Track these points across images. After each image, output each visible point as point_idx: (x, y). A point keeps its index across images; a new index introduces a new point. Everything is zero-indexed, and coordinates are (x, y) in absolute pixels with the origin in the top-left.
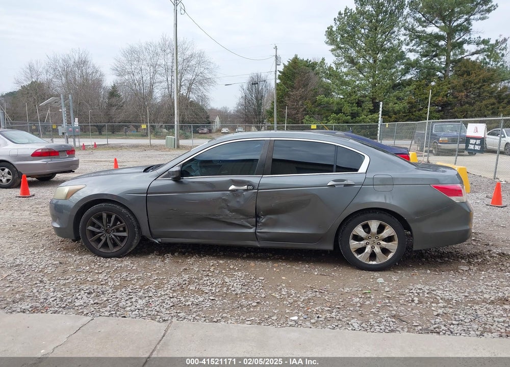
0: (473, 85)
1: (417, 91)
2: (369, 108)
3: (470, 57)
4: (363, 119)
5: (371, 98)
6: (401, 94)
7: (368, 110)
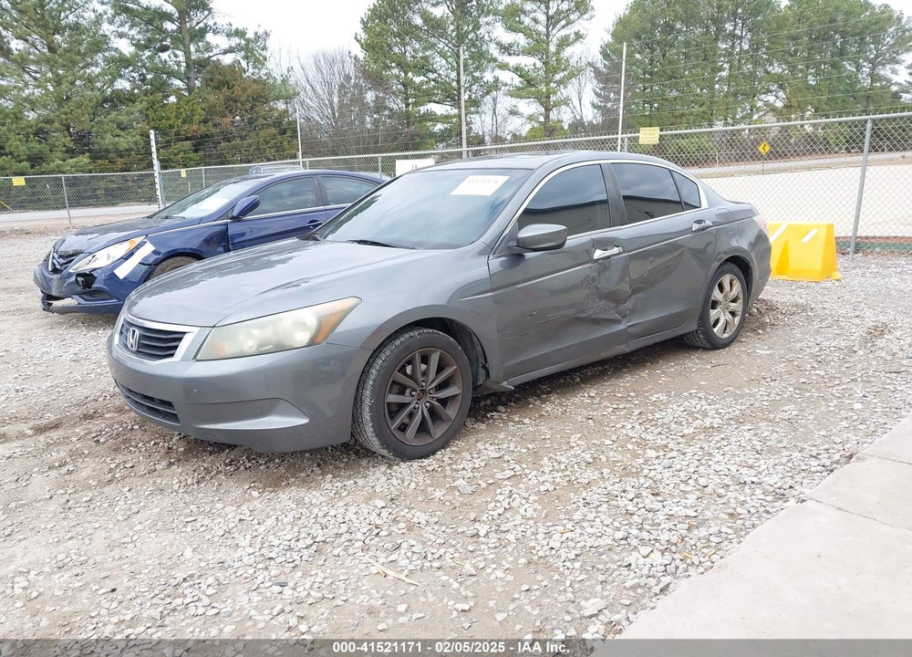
0: (239, 105)
1: (150, 112)
2: (65, 146)
3: (221, 57)
4: (58, 166)
5: (64, 125)
6: (124, 118)
7: (64, 149)
